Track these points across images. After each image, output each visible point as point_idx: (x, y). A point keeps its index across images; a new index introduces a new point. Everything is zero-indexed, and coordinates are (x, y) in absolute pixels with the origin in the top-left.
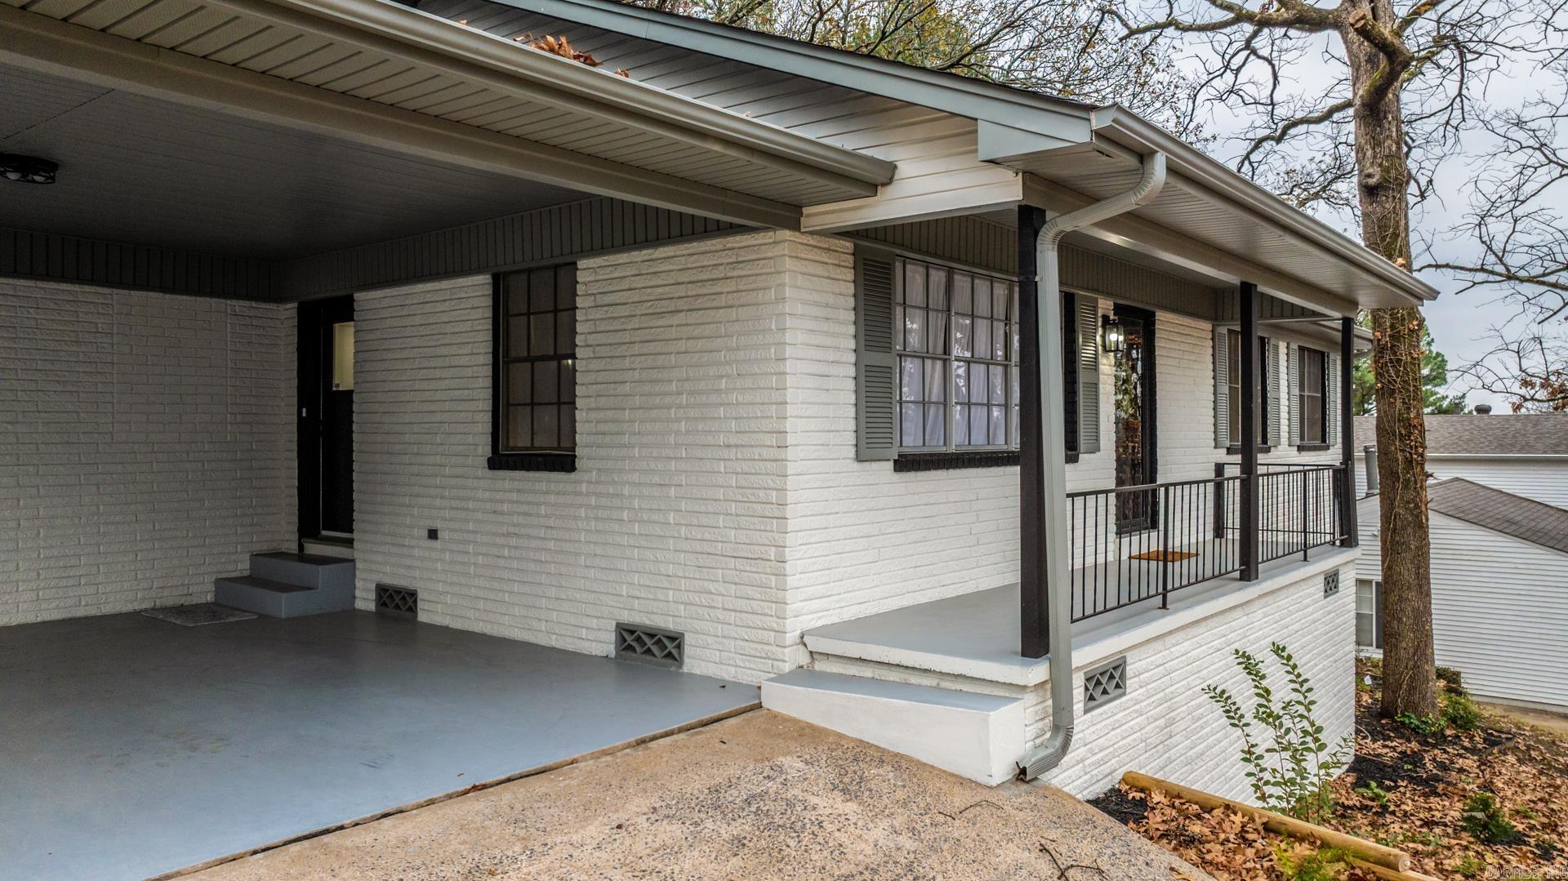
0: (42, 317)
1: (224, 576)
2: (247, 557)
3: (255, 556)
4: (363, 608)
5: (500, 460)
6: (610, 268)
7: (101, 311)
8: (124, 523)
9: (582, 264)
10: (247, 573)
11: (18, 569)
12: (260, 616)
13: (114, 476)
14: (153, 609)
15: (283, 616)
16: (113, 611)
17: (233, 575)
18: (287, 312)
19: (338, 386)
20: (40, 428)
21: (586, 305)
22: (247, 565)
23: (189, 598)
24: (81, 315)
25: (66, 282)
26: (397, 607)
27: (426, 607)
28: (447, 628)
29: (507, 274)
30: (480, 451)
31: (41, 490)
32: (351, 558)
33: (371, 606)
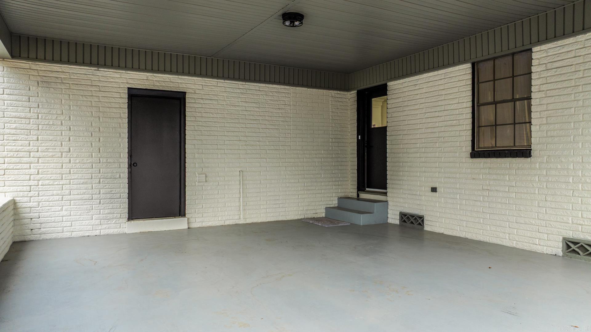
0: (268, 99)
1: (328, 206)
2: (337, 199)
3: (340, 199)
4: (393, 223)
5: (475, 154)
6: (559, 48)
7: (287, 96)
8: (294, 183)
9: (535, 49)
10: (336, 205)
11: (260, 200)
12: (351, 224)
13: (291, 163)
14: (304, 219)
15: (361, 224)
16: (291, 219)
17: (332, 206)
18: (352, 96)
19: (374, 125)
20: (267, 144)
21: (538, 70)
22: (337, 202)
23: (316, 215)
24: (280, 97)
25: (275, 84)
26: (412, 223)
27: (429, 224)
28: (443, 234)
29: (478, 62)
30: (464, 149)
31: (268, 168)
32: (386, 200)
33: (398, 222)
